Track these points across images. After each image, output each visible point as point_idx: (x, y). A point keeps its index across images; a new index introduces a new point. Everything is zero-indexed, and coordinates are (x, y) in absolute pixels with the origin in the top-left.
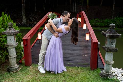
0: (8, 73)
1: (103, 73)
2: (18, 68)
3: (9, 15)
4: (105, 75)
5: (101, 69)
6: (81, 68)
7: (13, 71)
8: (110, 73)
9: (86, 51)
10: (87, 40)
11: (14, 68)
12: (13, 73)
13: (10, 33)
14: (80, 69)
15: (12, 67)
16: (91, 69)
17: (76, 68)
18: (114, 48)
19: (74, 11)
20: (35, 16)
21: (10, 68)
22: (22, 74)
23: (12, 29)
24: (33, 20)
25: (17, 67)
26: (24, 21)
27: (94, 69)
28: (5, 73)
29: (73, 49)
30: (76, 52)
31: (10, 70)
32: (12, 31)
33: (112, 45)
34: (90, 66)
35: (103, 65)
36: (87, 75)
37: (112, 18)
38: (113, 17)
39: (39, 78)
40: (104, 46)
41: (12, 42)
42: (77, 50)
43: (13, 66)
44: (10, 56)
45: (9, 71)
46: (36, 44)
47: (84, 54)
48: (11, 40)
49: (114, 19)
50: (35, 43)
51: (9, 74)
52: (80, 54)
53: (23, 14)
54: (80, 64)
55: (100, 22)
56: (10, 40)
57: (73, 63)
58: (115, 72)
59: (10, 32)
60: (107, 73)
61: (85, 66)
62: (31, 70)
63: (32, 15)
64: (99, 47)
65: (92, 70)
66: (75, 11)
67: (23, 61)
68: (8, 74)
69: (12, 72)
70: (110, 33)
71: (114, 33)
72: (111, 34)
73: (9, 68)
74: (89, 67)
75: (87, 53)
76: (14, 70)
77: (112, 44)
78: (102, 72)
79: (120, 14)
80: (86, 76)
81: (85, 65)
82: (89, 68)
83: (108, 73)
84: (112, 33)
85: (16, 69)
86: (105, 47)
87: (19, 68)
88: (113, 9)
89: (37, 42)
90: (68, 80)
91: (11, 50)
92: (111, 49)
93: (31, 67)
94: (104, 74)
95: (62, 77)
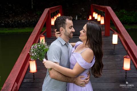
20: (14, 8)
24: (11, 14)
46: (25, 81)
50: (24, 78)
55: (128, 16)
89: (27, 76)
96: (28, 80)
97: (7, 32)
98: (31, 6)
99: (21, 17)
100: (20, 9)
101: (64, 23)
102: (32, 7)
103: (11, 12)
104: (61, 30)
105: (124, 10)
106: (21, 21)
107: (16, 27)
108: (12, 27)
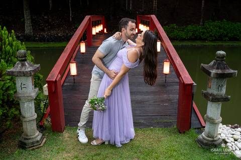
0: (22, 151)
1: (204, 138)
2: (40, 140)
3: (13, 31)
4: (207, 142)
5: (196, 129)
6: (161, 129)
7: (32, 147)
8: (215, 139)
9: (165, 95)
10: (166, 74)
11: (34, 140)
12: (32, 150)
13: (23, 72)
14: (158, 133)
15: (30, 139)
16: (179, 131)
17: (152, 130)
18: (223, 96)
19: (129, 8)
20: (50, 20)
21: (26, 141)
22: (52, 151)
23: (27, 64)
24: (47, 27)
25: (39, 138)
26: (28, 30)
27: (184, 130)
28: (16, 152)
29: (140, 92)
30: (147, 97)
31: (26, 145)
32: (28, 68)
33: (219, 89)
34: (177, 125)
35: (198, 122)
36: (174, 143)
37: (201, 23)
38: (201, 21)
39: (86, 156)
40: (204, 92)
41: (27, 89)
42: (147, 93)
43: (31, 136)
44: (24, 118)
45: (23, 146)
46: (65, 84)
47: (163, 101)
48: (25, 86)
49: (203, 25)
50: (64, 82)
51: (25, 153)
52: (154, 102)
53: (25, 16)
54: (158, 122)
56: (23, 86)
57: (145, 119)
58: (222, 135)
59: (23, 69)
60: (210, 139)
61: (167, 125)
62: (66, 141)
63: (43, 17)
64: (195, 90)
65: (180, 133)
66: (131, 8)
67: (46, 123)
68: (22, 153)
69: (30, 147)
70: (218, 68)
71: (225, 69)
72: (220, 71)
73: (23, 141)
74: (175, 127)
75: (166, 98)
76: (33, 143)
77: (219, 87)
78: (200, 137)
79: (214, 14)
80: (173, 146)
81: (167, 122)
82: (175, 129)
83: (212, 139)
84: (221, 69)
85: (38, 142)
86: (208, 93)
87: (42, 139)
88: (203, 6)
89: (67, 80)
90: (142, 156)
91: (25, 106)
92: (218, 97)
93: (66, 135)
94: (205, 141)
95: (129, 151)
96: (68, 84)
97: (42, 46)
98: (69, 19)
99: (58, 30)
100: (57, 22)
101: (127, 24)
102: (71, 19)
103: (47, 25)
104: (122, 30)
105: (175, 25)
106: (57, 35)
107: (52, 41)
108: (48, 41)
